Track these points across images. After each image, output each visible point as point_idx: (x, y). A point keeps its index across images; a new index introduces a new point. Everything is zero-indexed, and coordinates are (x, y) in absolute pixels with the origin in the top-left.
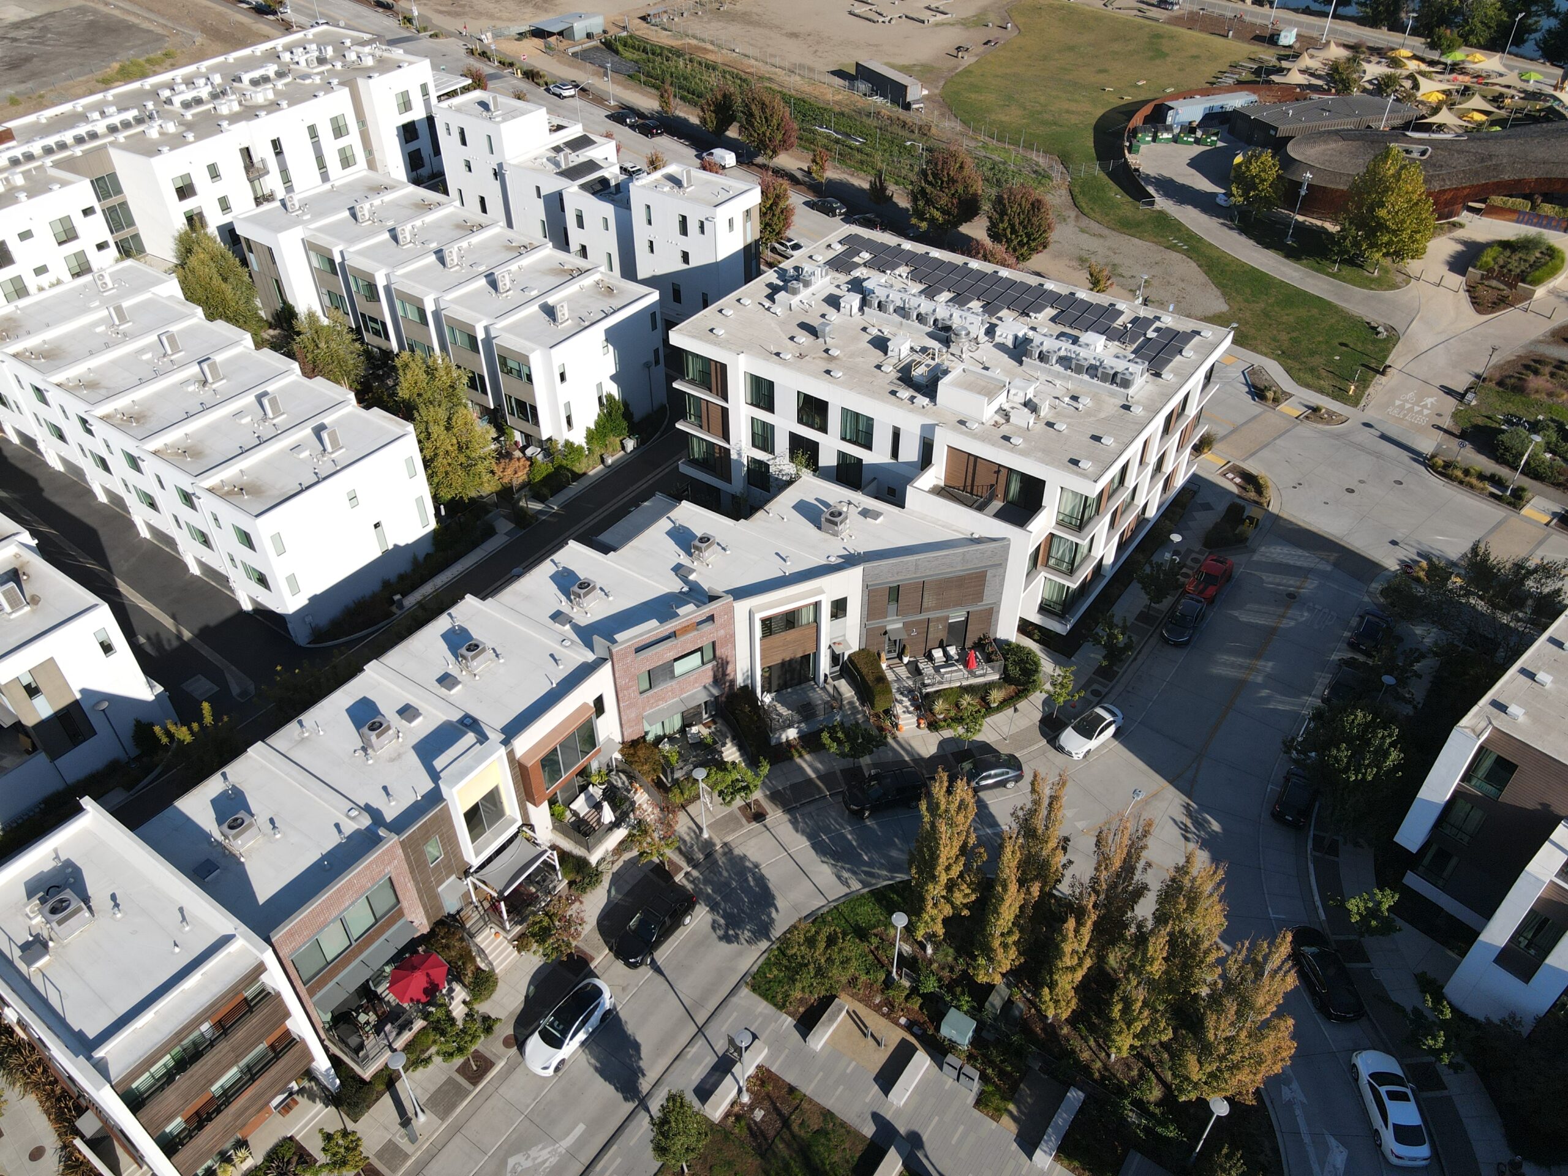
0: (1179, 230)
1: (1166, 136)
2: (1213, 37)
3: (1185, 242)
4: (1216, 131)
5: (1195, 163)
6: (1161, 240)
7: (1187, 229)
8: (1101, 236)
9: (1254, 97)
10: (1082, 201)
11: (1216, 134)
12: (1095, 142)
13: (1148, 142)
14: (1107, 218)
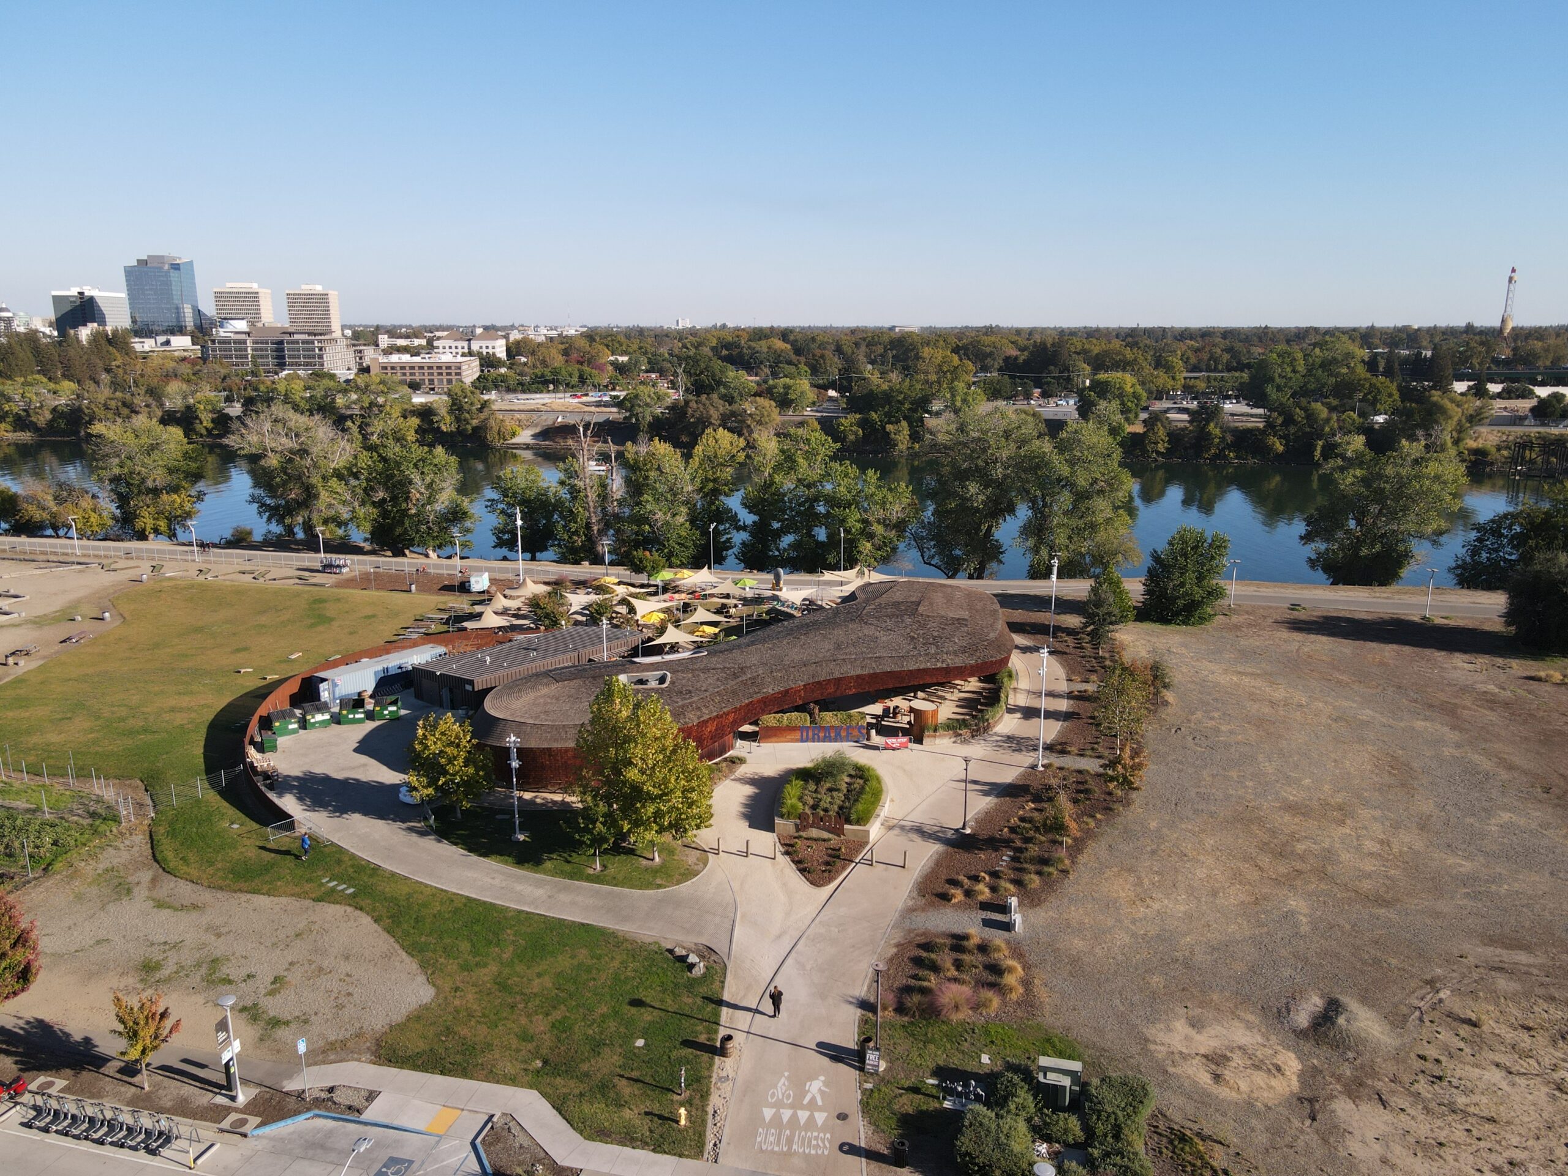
0: (339, 862)
1: (319, 717)
2: (393, 593)
3: (349, 880)
4: (393, 698)
5: (365, 747)
6: (307, 887)
7: (353, 857)
8: (195, 907)
9: (441, 650)
10: (168, 851)
11: (394, 703)
12: (205, 746)
13: (294, 731)
14: (210, 870)
